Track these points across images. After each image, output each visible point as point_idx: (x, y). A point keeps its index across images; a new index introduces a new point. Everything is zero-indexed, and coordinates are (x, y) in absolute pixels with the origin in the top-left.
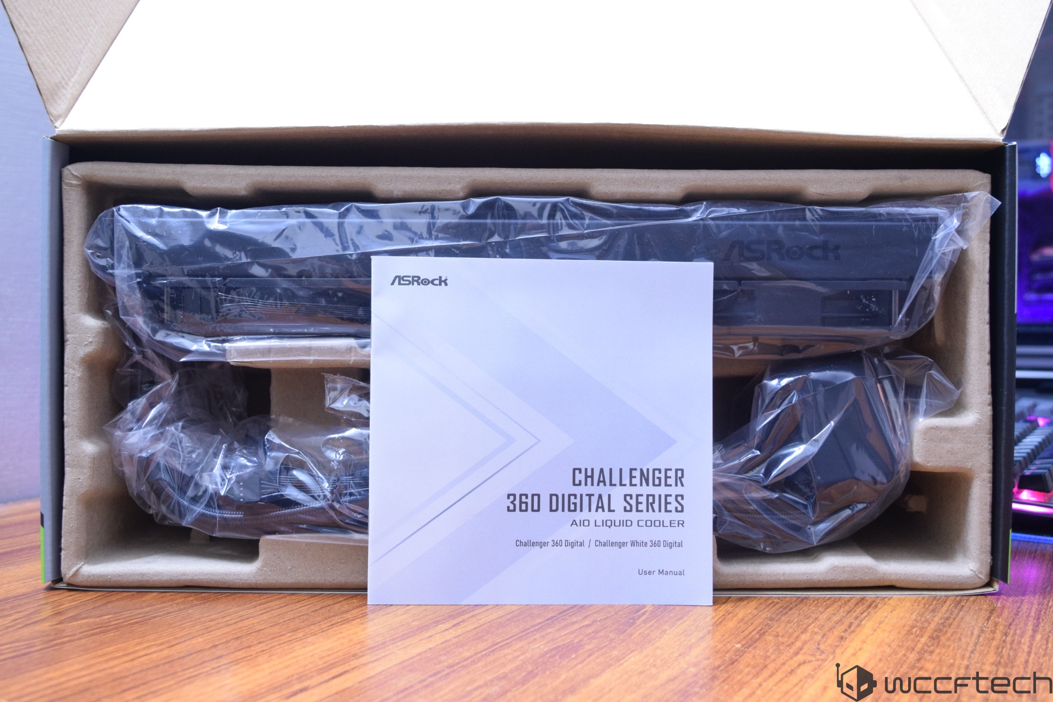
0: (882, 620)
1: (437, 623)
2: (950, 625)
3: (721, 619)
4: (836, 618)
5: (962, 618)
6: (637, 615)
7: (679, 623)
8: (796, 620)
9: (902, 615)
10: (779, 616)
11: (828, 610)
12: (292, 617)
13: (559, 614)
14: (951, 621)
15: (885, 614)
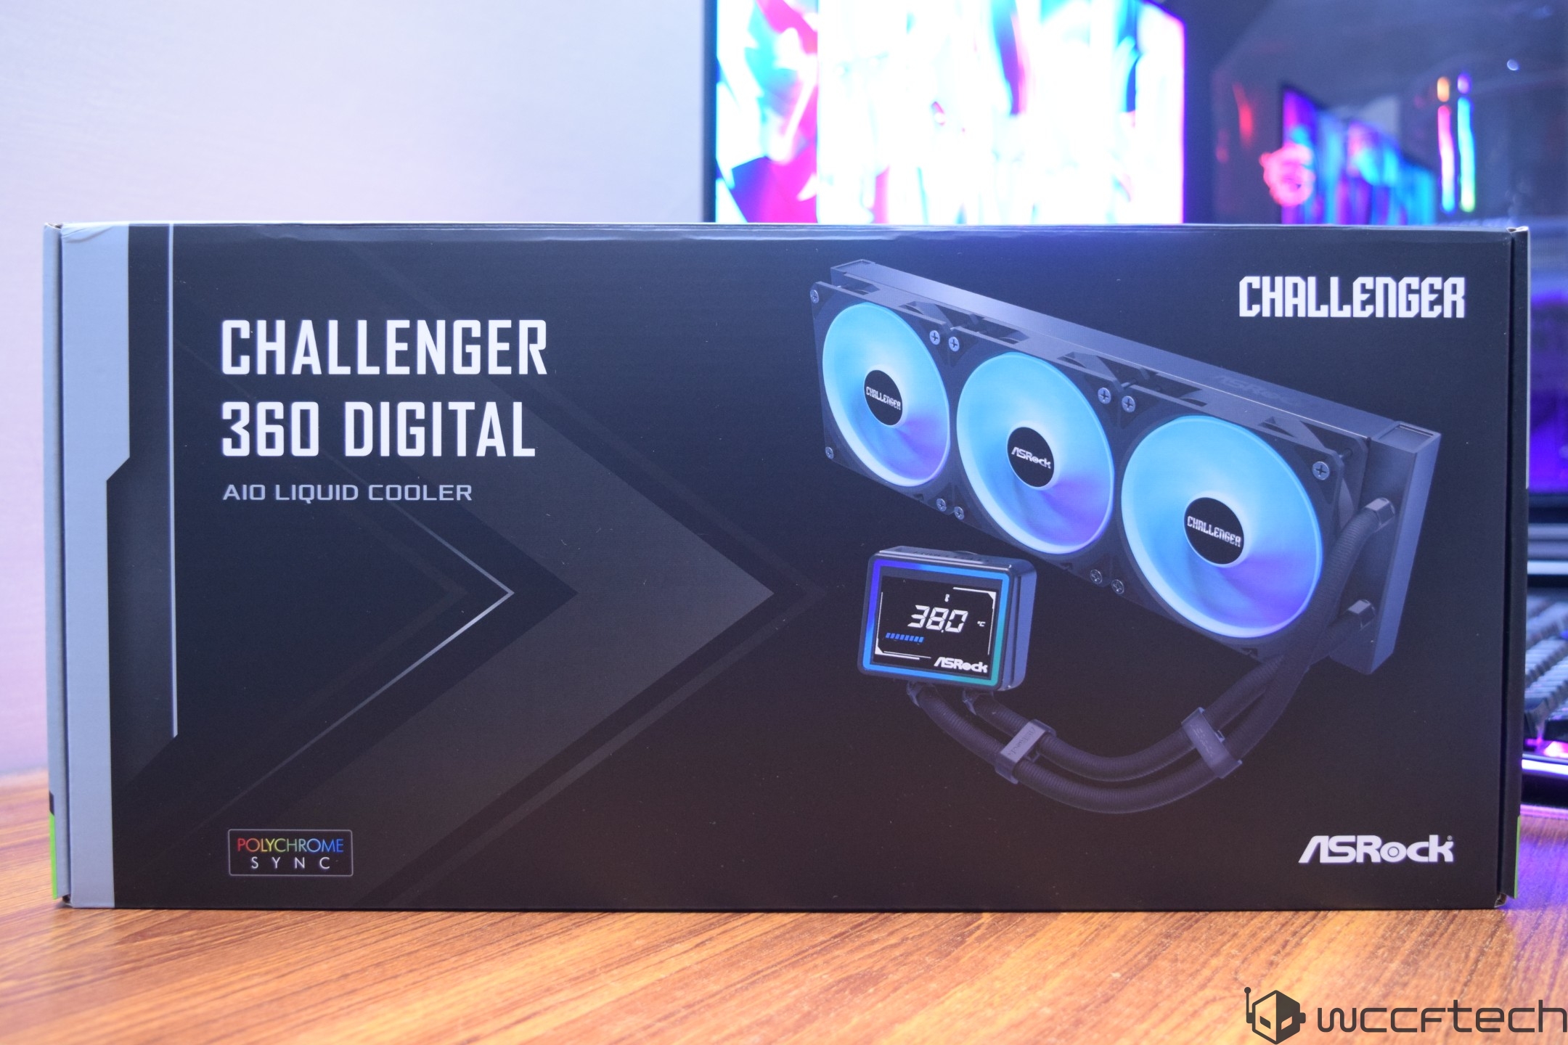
0: (1333, 936)
1: (672, 941)
2: (1435, 944)
3: (1093, 936)
4: (1264, 935)
5: (1453, 934)
6: (967, 929)
7: (1030, 941)
8: (1204, 937)
9: (1362, 929)
10: (1180, 931)
11: (1252, 922)
12: (458, 933)
13: (852, 928)
14: (1436, 938)
15: (1338, 928)
